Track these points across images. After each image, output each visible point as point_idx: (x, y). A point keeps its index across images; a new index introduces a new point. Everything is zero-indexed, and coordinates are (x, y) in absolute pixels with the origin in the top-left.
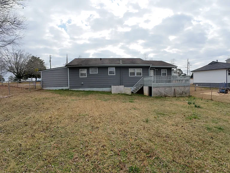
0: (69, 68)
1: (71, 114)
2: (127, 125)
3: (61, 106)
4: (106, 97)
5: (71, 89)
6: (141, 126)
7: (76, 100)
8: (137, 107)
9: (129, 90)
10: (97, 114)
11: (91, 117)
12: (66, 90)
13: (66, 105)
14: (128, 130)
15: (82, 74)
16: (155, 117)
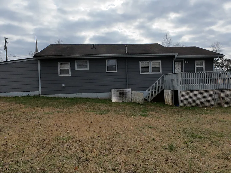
0: (41, 60)
1: (43, 137)
2: (137, 154)
3: (25, 124)
4: (103, 107)
5: (44, 96)
6: (161, 157)
7: (52, 114)
8: (154, 124)
9: (139, 96)
10: (87, 136)
11: (77, 141)
12: (35, 97)
13: (35, 122)
14: (140, 164)
15: (62, 71)
16: (185, 142)
